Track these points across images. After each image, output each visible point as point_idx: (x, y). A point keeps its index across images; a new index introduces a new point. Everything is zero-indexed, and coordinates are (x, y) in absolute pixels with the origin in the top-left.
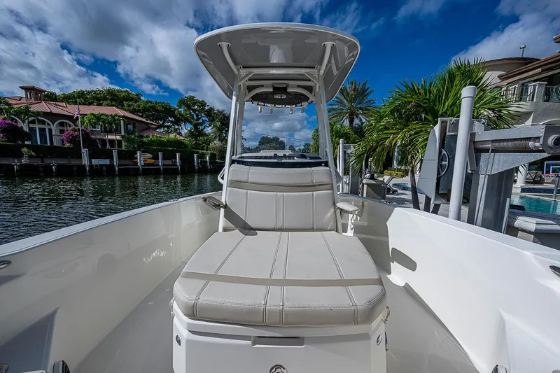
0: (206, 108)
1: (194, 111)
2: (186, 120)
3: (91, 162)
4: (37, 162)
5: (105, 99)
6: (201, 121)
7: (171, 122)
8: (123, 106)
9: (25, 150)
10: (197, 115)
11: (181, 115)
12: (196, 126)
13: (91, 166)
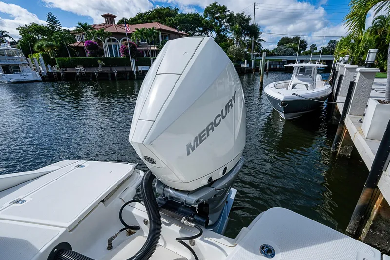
0: (228, 13)
1: (217, 18)
2: (212, 28)
3: (137, 69)
4: (107, 70)
5: (154, 17)
6: (223, 27)
7: (200, 31)
8: (165, 21)
9: (99, 61)
10: (220, 22)
11: (207, 23)
12: (218, 32)
13: (137, 72)
